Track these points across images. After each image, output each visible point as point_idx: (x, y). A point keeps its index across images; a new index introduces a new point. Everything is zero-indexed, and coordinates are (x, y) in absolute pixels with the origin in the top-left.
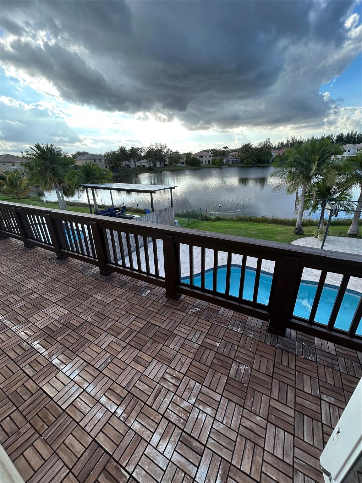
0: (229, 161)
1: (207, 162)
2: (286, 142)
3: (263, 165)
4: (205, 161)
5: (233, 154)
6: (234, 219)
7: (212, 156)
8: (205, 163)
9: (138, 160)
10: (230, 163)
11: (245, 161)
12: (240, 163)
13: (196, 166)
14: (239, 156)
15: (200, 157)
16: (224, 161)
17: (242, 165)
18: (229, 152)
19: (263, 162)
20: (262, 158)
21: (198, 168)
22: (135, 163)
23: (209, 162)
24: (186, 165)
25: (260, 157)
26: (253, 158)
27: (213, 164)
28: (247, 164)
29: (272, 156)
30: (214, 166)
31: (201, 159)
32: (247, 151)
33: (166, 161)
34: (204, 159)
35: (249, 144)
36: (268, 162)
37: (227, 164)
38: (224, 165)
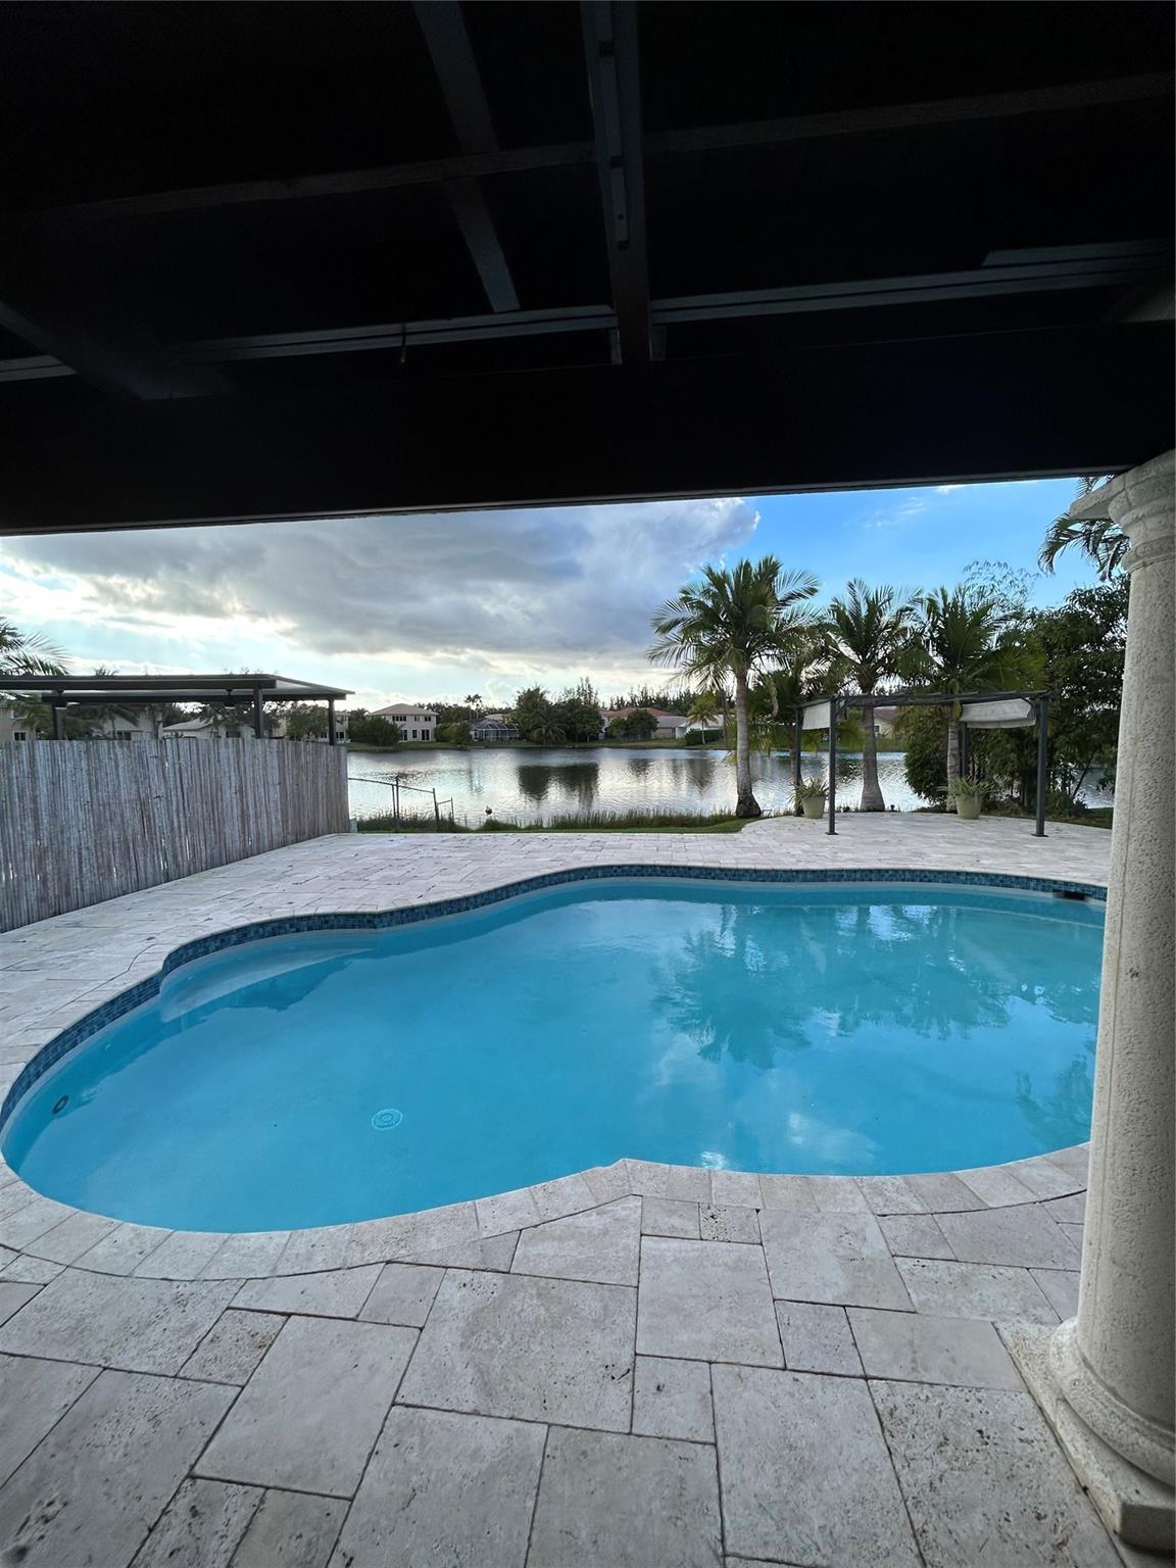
0: (487, 733)
1: (419, 736)
2: (629, 700)
3: (582, 745)
4: (415, 732)
5: (498, 717)
6: (545, 826)
7: (434, 719)
8: (415, 736)
9: (167, 723)
10: (491, 737)
11: (535, 734)
12: (520, 739)
13: (384, 745)
14: (515, 721)
15: (396, 718)
16: (472, 733)
17: (524, 743)
18: (484, 714)
19: (583, 738)
20: (578, 725)
21: (391, 748)
22: (156, 729)
23: (425, 733)
24: (349, 741)
25: (573, 723)
26: (552, 725)
27: (438, 741)
28: (537, 743)
29: (602, 722)
30: (442, 745)
31: (399, 723)
32: (535, 706)
33: (278, 726)
34: (409, 726)
35: (538, 690)
36: (595, 739)
37: (480, 740)
38: (474, 744)
